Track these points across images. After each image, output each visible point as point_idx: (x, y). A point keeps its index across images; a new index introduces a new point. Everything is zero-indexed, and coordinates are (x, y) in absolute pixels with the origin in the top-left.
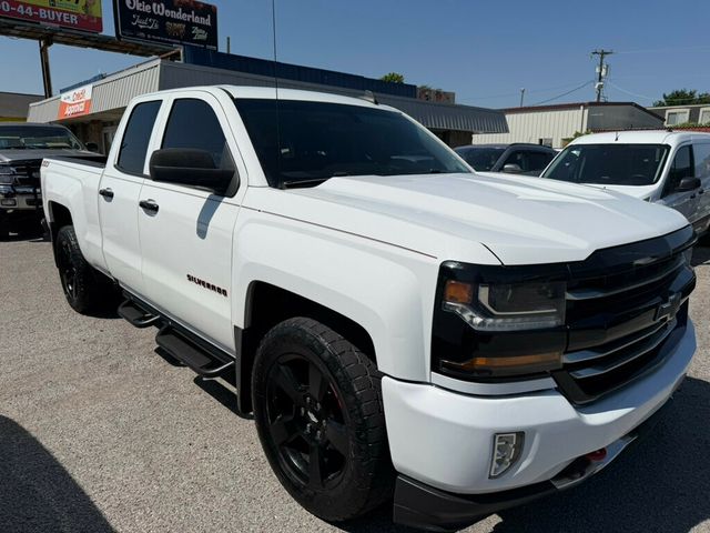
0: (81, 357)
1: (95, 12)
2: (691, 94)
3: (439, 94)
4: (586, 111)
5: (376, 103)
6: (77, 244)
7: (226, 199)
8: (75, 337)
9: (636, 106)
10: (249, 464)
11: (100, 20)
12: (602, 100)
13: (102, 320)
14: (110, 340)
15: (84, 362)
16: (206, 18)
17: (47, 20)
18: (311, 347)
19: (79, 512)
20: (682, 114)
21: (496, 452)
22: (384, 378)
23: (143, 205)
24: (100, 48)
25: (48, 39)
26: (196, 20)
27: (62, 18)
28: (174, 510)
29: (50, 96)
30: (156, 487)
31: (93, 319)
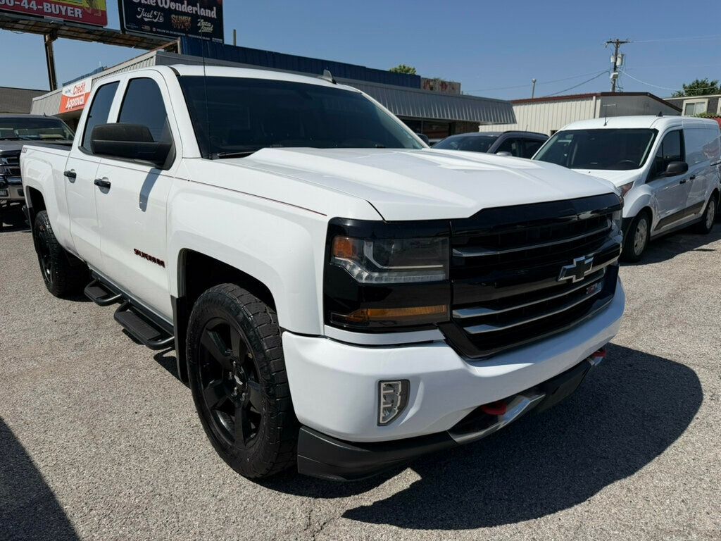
0: (49, 336)
1: (100, 7)
2: (713, 84)
3: (444, 85)
4: (599, 102)
5: (334, 82)
6: (51, 228)
7: (163, 172)
8: (47, 319)
9: (651, 96)
10: (189, 430)
11: (104, 14)
12: (617, 90)
13: (77, 303)
14: (81, 321)
15: (51, 341)
16: (212, 10)
17: (51, 14)
18: (229, 309)
19: (15, 470)
20: (701, 104)
21: (383, 400)
22: (285, 334)
23: (98, 183)
24: (104, 42)
25: (52, 33)
26: (202, 12)
27: (66, 10)
28: (106, 469)
29: (55, 88)
30: (94, 450)
31: (68, 302)
